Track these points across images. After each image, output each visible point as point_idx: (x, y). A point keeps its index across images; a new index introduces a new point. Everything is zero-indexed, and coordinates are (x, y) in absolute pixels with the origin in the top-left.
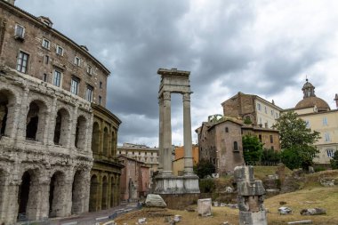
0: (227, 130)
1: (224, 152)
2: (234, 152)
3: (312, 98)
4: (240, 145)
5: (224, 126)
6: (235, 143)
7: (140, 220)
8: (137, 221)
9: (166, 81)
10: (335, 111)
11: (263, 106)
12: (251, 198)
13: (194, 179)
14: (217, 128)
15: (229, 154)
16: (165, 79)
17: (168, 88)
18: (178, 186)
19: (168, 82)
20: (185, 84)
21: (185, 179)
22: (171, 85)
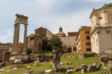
0: (38, 39)
6: (40, 43)
7: (15, 69)
8: (13, 69)
11: (48, 32)
12: (57, 60)
13: (26, 55)
14: (34, 38)
15: (38, 47)
16: (18, 18)
17: (19, 22)
18: (20, 57)
19: (19, 19)
20: (26, 21)
21: (23, 55)
22: (20, 21)
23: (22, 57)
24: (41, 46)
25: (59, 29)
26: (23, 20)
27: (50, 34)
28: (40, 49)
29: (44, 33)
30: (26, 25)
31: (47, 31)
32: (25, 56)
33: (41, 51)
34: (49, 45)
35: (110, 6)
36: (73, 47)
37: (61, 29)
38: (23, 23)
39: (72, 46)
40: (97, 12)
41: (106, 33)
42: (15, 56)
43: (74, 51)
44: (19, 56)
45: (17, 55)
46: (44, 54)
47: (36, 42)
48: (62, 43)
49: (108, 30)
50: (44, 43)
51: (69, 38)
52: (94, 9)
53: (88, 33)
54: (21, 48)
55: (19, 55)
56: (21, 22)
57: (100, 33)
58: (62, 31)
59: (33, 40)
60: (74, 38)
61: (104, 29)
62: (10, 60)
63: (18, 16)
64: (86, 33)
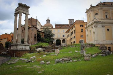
0: (33, 29)
1: (31, 37)
3: (49, 24)
4: (36, 35)
5: (32, 28)
6: (35, 35)
9: (21, 8)
10: (54, 28)
14: (30, 29)
15: (33, 38)
16: (20, 7)
17: (21, 11)
19: (22, 9)
20: (27, 11)
21: (25, 45)
24: (37, 38)
25: (47, 20)
26: (25, 10)
27: (39, 25)
29: (34, 23)
30: (27, 15)
31: (37, 22)
32: (27, 46)
33: (36, 42)
35: (104, 4)
38: (25, 12)
40: (94, 8)
41: (101, 27)
43: (63, 43)
44: (22, 46)
45: (20, 45)
49: (103, 25)
52: (91, 5)
53: (83, 26)
54: (8, 39)
55: (22, 45)
56: (23, 11)
57: (97, 27)
61: (100, 24)
63: (20, 5)
64: (81, 26)
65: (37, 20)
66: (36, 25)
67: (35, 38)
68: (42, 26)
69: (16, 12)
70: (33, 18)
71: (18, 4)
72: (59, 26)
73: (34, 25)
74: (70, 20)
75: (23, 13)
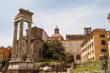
0: (37, 42)
2: (39, 53)
4: (42, 50)
6: (40, 49)
10: (65, 40)
11: (44, 34)
14: (34, 41)
15: (38, 53)
16: (22, 14)
17: (23, 19)
18: (25, 66)
19: (23, 16)
20: (30, 18)
21: (28, 63)
22: (24, 17)
23: (27, 65)
24: (42, 53)
25: (55, 30)
26: (28, 17)
27: (45, 36)
28: (40, 56)
30: (30, 23)
31: (43, 32)
32: (30, 64)
33: (42, 59)
34: (51, 51)
36: (76, 55)
37: (57, 30)
39: (75, 53)
42: (19, 63)
43: (77, 60)
44: (23, 64)
45: (21, 62)
46: (48, 62)
47: (36, 47)
48: (63, 48)
50: (44, 48)
51: (71, 43)
53: (104, 36)
55: (23, 62)
56: (25, 19)
58: (59, 33)
59: (33, 44)
60: (78, 43)
62: (8, 69)
63: (22, 11)
64: (101, 36)
65: (42, 30)
66: (41, 37)
67: (40, 53)
68: (48, 37)
69: (16, 20)
70: (37, 27)
71: (20, 10)
72: (71, 38)
73: (39, 35)
74: (86, 28)
75: (26, 21)
